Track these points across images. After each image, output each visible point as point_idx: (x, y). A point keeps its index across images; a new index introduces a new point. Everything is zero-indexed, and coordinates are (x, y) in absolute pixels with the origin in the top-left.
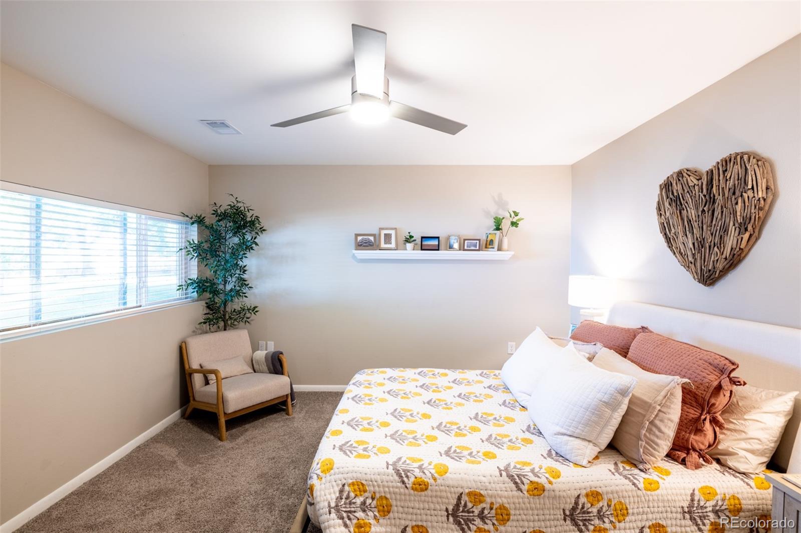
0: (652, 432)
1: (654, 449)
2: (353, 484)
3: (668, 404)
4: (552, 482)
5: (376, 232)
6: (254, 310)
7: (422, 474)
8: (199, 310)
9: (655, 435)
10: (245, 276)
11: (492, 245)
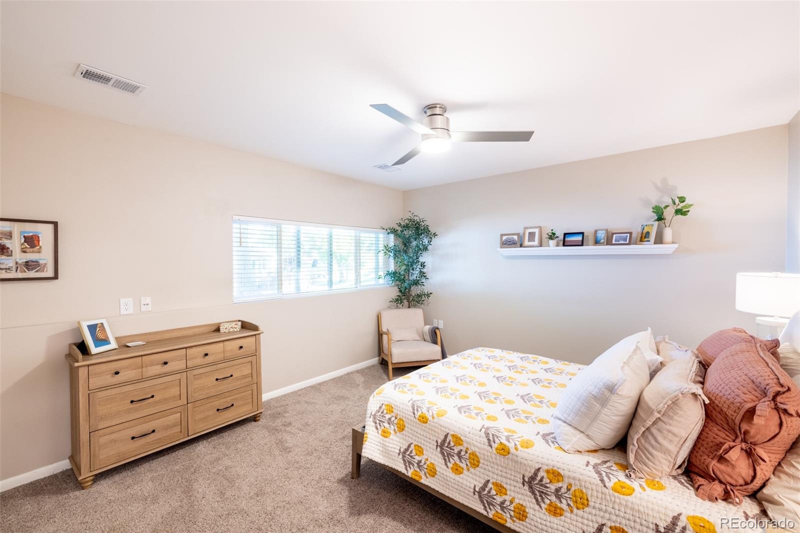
0: (647, 440)
1: (648, 458)
2: (387, 405)
3: (671, 414)
4: (518, 449)
5: (521, 231)
6: (428, 295)
7: (427, 411)
8: (394, 293)
9: (650, 443)
10: (424, 270)
11: (649, 238)
